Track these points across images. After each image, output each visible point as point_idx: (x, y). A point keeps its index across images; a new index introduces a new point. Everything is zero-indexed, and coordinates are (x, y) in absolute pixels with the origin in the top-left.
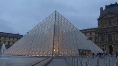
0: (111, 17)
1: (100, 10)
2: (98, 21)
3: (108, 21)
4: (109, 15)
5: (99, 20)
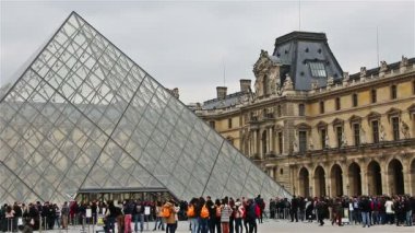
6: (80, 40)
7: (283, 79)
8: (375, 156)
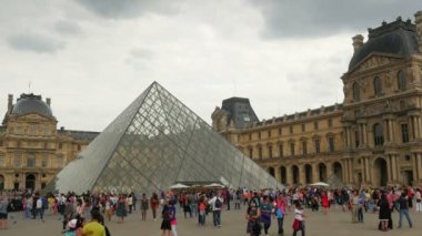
0: (380, 68)
1: (354, 44)
2: (345, 83)
3: (371, 80)
4: (374, 59)
5: (345, 78)
6: (159, 102)
7: (229, 122)
8: (283, 164)
